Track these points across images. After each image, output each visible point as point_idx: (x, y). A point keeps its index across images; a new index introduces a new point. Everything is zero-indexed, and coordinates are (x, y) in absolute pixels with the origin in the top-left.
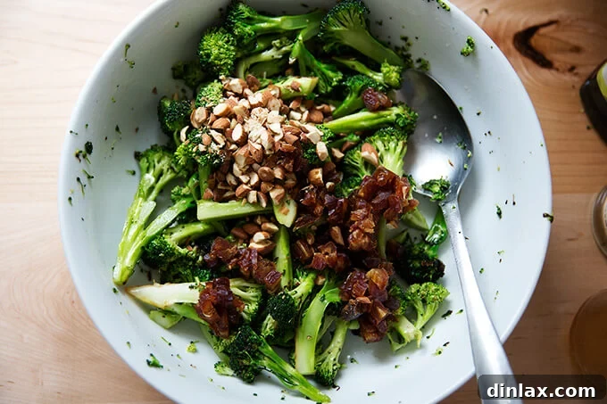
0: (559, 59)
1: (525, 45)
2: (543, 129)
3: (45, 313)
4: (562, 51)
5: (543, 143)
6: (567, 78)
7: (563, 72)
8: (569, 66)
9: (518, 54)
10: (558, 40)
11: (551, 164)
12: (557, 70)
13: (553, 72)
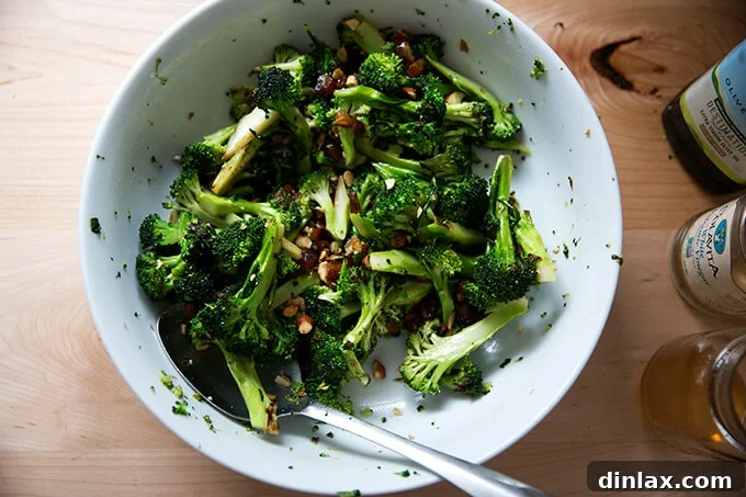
0: (640, 80)
1: (604, 64)
2: (615, 157)
3: (70, 351)
4: (644, 70)
5: (615, 177)
6: (649, 101)
7: (645, 94)
8: (651, 89)
9: (595, 73)
10: (640, 58)
11: (623, 197)
12: (638, 92)
13: (634, 94)
